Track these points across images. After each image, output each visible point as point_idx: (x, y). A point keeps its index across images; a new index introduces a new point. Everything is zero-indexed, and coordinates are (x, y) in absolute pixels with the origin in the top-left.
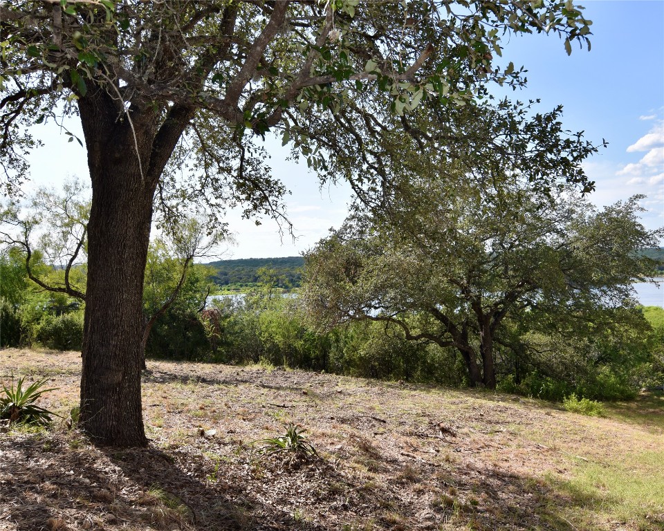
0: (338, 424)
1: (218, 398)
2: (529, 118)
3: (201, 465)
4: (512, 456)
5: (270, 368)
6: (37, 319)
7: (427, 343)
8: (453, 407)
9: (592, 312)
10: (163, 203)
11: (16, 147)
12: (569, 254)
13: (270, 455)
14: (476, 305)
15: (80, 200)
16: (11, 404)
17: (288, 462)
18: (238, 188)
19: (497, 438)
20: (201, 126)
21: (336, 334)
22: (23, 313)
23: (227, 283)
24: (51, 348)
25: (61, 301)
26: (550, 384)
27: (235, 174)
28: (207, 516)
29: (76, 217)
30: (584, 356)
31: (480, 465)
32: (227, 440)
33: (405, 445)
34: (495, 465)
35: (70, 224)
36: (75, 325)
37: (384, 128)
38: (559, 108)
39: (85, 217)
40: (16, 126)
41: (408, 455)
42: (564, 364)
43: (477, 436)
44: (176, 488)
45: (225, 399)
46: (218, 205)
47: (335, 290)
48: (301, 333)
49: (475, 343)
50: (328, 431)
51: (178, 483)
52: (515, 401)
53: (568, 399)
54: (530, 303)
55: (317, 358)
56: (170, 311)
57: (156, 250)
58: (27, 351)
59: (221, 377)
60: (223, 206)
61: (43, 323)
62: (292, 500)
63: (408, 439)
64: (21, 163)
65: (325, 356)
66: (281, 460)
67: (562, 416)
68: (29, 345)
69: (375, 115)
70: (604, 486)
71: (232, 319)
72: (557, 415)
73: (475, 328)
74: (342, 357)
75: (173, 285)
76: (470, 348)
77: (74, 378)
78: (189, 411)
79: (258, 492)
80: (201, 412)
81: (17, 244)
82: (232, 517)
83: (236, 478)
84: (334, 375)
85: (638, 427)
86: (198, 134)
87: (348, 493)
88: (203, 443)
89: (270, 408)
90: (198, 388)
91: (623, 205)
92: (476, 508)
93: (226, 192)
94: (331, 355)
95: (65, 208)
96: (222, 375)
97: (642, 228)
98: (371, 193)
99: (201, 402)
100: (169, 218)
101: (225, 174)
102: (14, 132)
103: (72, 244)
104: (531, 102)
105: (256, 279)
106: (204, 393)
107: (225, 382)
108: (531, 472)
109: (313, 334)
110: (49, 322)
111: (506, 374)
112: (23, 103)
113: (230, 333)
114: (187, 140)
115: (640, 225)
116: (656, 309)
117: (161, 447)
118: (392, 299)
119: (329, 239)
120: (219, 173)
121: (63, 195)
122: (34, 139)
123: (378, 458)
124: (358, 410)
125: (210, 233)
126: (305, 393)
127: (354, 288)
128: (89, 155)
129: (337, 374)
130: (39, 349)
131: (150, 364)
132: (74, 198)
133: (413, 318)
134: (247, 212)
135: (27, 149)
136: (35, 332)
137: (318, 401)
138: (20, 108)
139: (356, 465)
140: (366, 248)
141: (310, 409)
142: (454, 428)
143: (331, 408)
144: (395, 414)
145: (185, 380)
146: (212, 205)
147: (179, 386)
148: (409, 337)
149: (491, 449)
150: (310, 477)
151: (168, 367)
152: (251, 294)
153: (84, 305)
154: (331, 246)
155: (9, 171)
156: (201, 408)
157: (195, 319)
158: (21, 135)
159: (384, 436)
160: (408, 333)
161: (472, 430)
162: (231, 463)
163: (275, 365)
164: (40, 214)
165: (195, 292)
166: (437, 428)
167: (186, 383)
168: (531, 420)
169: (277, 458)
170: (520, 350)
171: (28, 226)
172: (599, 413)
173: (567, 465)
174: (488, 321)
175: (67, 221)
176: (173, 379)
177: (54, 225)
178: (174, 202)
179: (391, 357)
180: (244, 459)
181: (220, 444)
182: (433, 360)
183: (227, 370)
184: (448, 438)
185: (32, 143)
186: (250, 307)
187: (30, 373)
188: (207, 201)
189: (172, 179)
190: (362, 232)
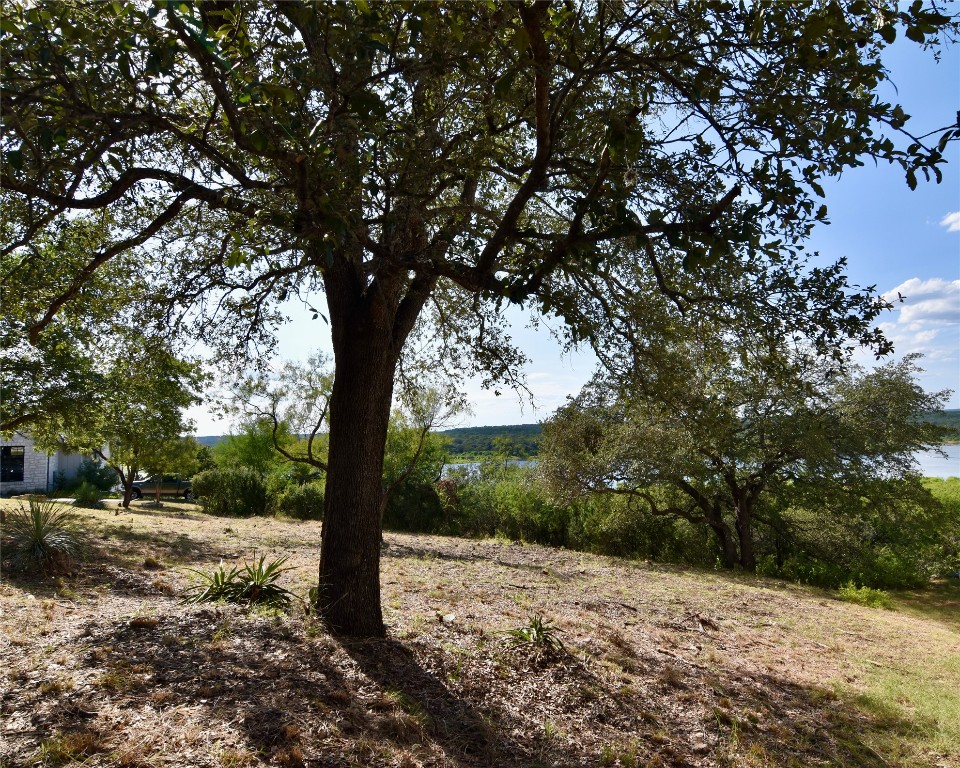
0: (583, 611)
1: (455, 575)
2: (806, 273)
3: (441, 661)
4: (787, 657)
5: (507, 542)
6: (281, 488)
7: (676, 518)
8: (711, 594)
9: (866, 486)
10: (402, 375)
11: (266, 324)
12: (835, 421)
13: (514, 649)
14: (730, 476)
15: (324, 372)
16: (252, 583)
17: (534, 658)
18: (476, 357)
19: (767, 633)
20: (440, 297)
21: (575, 507)
22: (269, 482)
23: (461, 452)
24: (293, 517)
25: (304, 471)
26: (819, 568)
27: (473, 343)
28: (450, 727)
29: (320, 389)
30: (858, 535)
31: (751, 668)
32: (466, 627)
33: (662, 640)
34: (770, 669)
35: (314, 396)
36: (317, 494)
37: (628, 292)
38: (843, 260)
39: (329, 389)
40: (267, 304)
41: (666, 653)
42: (833, 544)
43: (743, 631)
44: (416, 688)
45: (462, 577)
46: (456, 375)
47: (574, 461)
48: (538, 505)
49: (728, 519)
50: (574, 619)
51: (418, 683)
52: (783, 587)
53: (845, 587)
54: (791, 476)
55: (555, 532)
56: (406, 482)
57: (395, 421)
58: (271, 519)
59: (458, 552)
60: (462, 375)
61: (286, 493)
62: (541, 707)
63: (665, 633)
64: (271, 339)
65: (563, 530)
66: (526, 656)
67: (841, 607)
68: (273, 514)
69: (618, 279)
70: (908, 701)
71: (467, 489)
72: (833, 607)
73: (728, 502)
74: (582, 531)
75: (411, 454)
76: (724, 524)
77: (314, 551)
78: (426, 590)
79: (503, 695)
80: (437, 593)
81: (266, 416)
82: (477, 729)
83: (478, 677)
84: (575, 553)
85: (936, 624)
86: (437, 305)
87: (603, 699)
88: (442, 631)
89: (509, 589)
90: (434, 565)
91: (896, 365)
92: (755, 727)
93: (464, 361)
94: (570, 529)
95: (310, 380)
96: (457, 549)
97: (921, 391)
98: (617, 360)
99: (438, 580)
100: (409, 390)
101: (464, 344)
102: (264, 309)
103: (315, 414)
104: (808, 255)
105: (490, 448)
106: (441, 569)
107: (461, 558)
108: (813, 678)
109: (550, 507)
110: (292, 491)
111: (766, 554)
112: (274, 282)
113: (465, 504)
114: (428, 312)
115: (917, 387)
116: (937, 480)
117: (399, 635)
118: (636, 470)
119: (567, 407)
120: (457, 343)
121: (308, 368)
122: (283, 316)
123: (633, 655)
124: (604, 594)
125: (448, 404)
126: (545, 573)
127: (594, 459)
128: (333, 330)
129: (577, 551)
130: (283, 518)
131: (386, 536)
132: (318, 370)
133: (658, 491)
134: (486, 383)
135: (276, 325)
136: (279, 501)
137: (559, 583)
138: (271, 287)
139: (609, 664)
140: (606, 415)
141: (552, 591)
142: (714, 619)
143: (575, 590)
144: (645, 600)
145: (420, 554)
146: (451, 375)
147: (416, 561)
148: (655, 511)
149: (761, 646)
150: (558, 679)
151: (405, 539)
152: (484, 464)
153: (325, 474)
154: (568, 414)
155: (259, 347)
156: (439, 588)
157: (431, 489)
158: (271, 312)
159: (636, 627)
160: (654, 508)
161: (735, 622)
162: (473, 658)
163: (512, 539)
164: (287, 386)
165: (431, 461)
166: (696, 619)
167: (422, 559)
168: (804, 611)
169: (522, 654)
170: (781, 527)
171: (276, 398)
172: (884, 604)
173: (857, 672)
174: (744, 495)
175: (311, 392)
176: (410, 553)
177: (299, 397)
178: (413, 373)
179: (634, 532)
180: (486, 653)
181: (459, 632)
182: (681, 535)
183: (462, 545)
184: (710, 632)
185: (281, 319)
186: (485, 477)
187: (273, 544)
188: (446, 371)
189: (412, 350)
190: (601, 399)
